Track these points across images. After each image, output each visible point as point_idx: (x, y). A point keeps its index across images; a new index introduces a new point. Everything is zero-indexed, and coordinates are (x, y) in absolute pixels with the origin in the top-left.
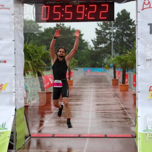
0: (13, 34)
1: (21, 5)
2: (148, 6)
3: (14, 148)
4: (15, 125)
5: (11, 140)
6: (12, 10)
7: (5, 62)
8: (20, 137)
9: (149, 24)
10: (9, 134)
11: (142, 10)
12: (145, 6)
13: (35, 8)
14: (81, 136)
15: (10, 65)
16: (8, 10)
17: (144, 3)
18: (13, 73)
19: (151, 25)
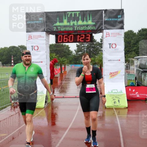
0: (45, 48)
1: (48, 35)
2: (108, 35)
3: (47, 102)
5: (46, 99)
6: (45, 38)
7: (42, 62)
8: (49, 97)
9: (109, 44)
10: (45, 96)
11: (106, 37)
12: (107, 36)
13: (55, 37)
14: (77, 97)
16: (43, 38)
17: (107, 34)
18: (46, 67)
19: (110, 44)
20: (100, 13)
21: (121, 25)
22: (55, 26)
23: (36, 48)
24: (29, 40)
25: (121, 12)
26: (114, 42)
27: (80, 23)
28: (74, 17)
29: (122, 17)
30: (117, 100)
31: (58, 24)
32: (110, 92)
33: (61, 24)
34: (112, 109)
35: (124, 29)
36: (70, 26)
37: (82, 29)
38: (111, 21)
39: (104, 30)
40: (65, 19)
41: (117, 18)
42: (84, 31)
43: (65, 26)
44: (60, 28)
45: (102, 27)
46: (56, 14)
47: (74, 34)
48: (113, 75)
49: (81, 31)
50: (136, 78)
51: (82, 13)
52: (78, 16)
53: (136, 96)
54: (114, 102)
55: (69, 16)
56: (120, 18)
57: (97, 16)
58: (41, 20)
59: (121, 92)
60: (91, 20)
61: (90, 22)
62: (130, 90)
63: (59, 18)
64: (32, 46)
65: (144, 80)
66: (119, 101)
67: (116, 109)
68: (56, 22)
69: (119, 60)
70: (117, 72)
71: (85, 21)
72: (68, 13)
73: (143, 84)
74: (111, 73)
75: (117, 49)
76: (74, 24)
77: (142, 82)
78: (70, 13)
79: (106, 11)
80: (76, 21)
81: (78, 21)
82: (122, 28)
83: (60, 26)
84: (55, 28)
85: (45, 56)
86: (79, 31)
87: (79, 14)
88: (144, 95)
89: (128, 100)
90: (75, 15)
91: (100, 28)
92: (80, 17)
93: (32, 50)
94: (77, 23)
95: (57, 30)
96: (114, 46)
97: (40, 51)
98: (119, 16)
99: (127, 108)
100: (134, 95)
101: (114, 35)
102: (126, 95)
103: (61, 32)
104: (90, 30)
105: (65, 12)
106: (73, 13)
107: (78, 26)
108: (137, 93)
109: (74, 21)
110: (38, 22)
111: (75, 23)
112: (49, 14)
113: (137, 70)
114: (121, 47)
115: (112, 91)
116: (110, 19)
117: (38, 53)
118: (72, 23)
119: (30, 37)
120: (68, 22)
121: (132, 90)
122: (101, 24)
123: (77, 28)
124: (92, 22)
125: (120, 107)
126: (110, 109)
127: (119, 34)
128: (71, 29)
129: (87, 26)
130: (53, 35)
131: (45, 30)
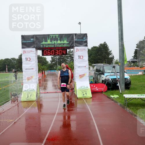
0: (35, 60)
4: (37, 89)
6: (35, 53)
7: (33, 69)
10: (36, 92)
11: (76, 51)
14: (57, 92)
15: (34, 70)
17: (77, 50)
18: (36, 73)
19: (79, 56)
20: (72, 36)
21: (85, 44)
22: (42, 44)
23: (29, 59)
24: (24, 54)
25: (85, 35)
26: (81, 55)
27: (59, 42)
28: (55, 38)
29: (86, 39)
30: (85, 93)
31: (44, 43)
32: (80, 88)
33: (46, 43)
34: (82, 99)
35: (87, 46)
36: (52, 44)
37: (60, 46)
38: (79, 41)
39: (75, 47)
40: (49, 39)
41: (83, 39)
42: (61, 48)
43: (49, 44)
44: (45, 46)
45: (74, 45)
46: (42, 36)
47: (55, 49)
48: (81, 76)
49: (59, 47)
50: (94, 78)
51: (60, 35)
52: (57, 37)
53: (96, 90)
54: (83, 95)
55: (51, 38)
56: (85, 39)
57: (70, 38)
58: (32, 40)
59: (87, 87)
60: (66, 41)
61: (65, 42)
62: (92, 86)
63: (44, 39)
64: (26, 58)
65: (100, 79)
66: (86, 93)
67: (85, 99)
68: (42, 42)
69: (85, 67)
70: (84, 75)
71: (62, 41)
72: (50, 35)
73: (99, 82)
74: (80, 76)
75: (84, 60)
76: (54, 43)
77: (98, 81)
78: (52, 35)
79: (76, 34)
80: (56, 41)
81: (57, 41)
82: (86, 46)
83: (45, 44)
84: (42, 45)
85: (35, 65)
86: (58, 47)
87: (58, 36)
88: (101, 89)
89: (92, 93)
90: (55, 37)
91: (72, 46)
92: (59, 38)
93: (26, 61)
94: (57, 42)
95: (43, 47)
96: (81, 57)
97: (31, 62)
98: (84, 38)
99: (91, 98)
100: (95, 89)
101: (82, 50)
102: (90, 90)
103: (46, 48)
104: (65, 47)
105: (49, 35)
106: (54, 36)
107: (57, 44)
108: (96, 88)
109: (55, 41)
110: (30, 41)
111: (56, 42)
112: (38, 36)
113: (94, 73)
114: (86, 58)
115: (81, 87)
116: (79, 40)
117: (30, 63)
118: (53, 42)
119: (25, 52)
120: (50, 41)
121: (93, 86)
122: (73, 43)
123: (56, 46)
124: (67, 41)
125: (87, 98)
126: (81, 99)
127: (84, 50)
128: (53, 46)
129: (64, 44)
130: (40, 50)
131: (35, 46)
